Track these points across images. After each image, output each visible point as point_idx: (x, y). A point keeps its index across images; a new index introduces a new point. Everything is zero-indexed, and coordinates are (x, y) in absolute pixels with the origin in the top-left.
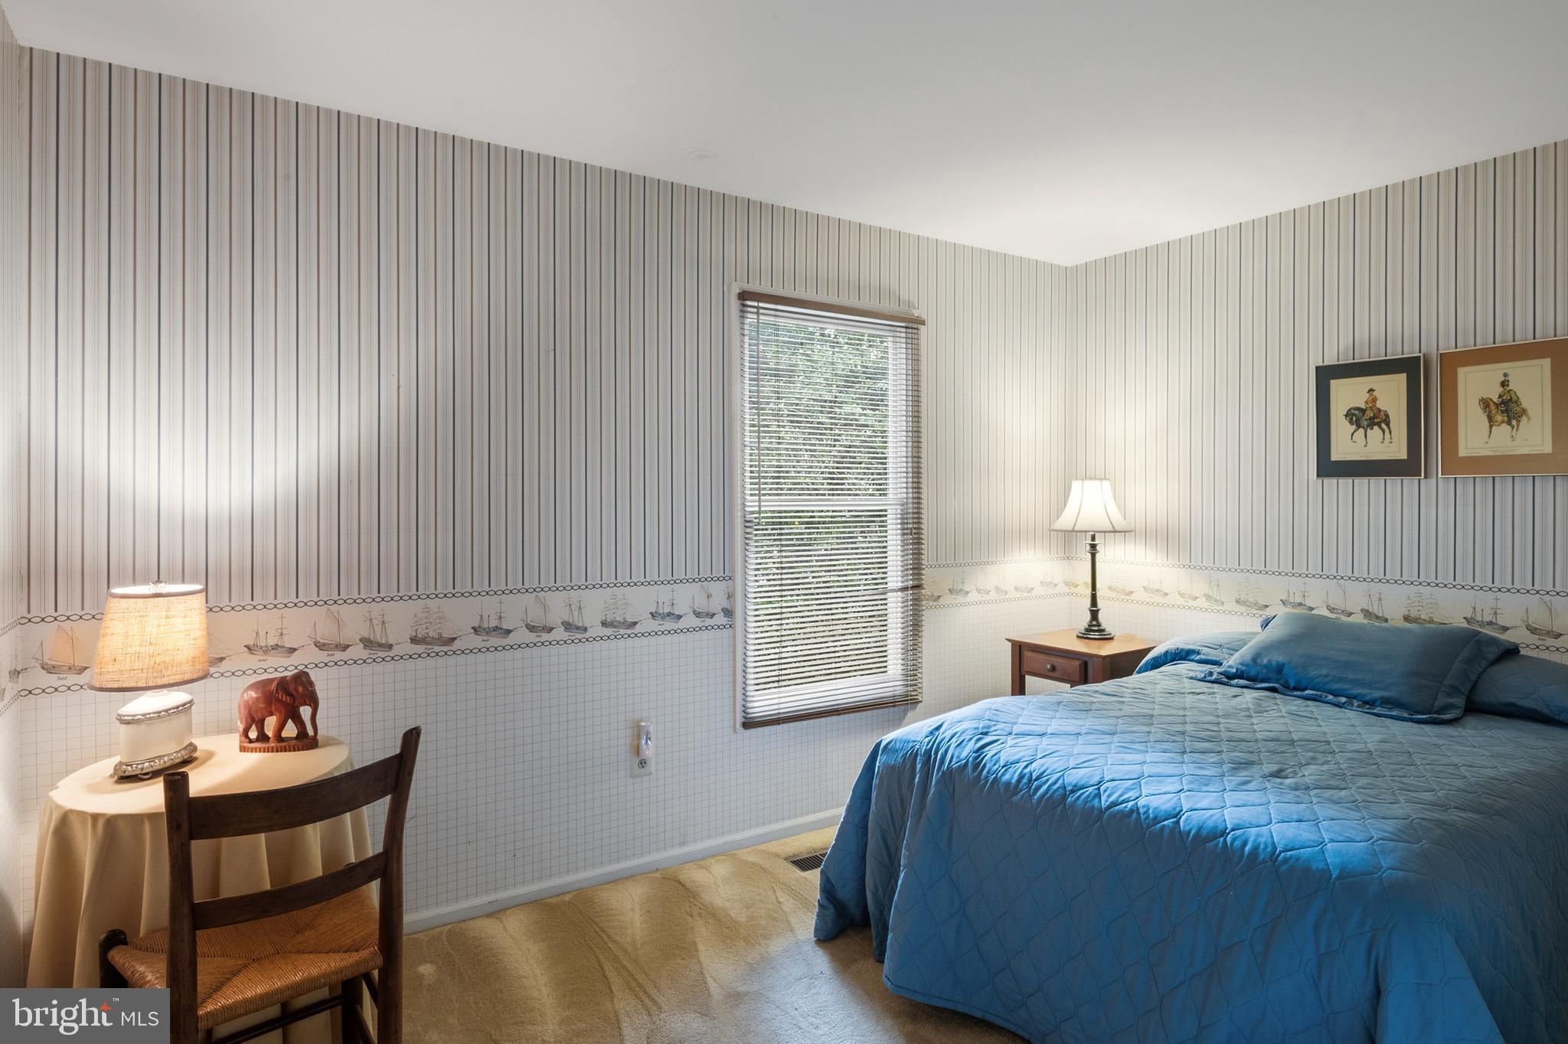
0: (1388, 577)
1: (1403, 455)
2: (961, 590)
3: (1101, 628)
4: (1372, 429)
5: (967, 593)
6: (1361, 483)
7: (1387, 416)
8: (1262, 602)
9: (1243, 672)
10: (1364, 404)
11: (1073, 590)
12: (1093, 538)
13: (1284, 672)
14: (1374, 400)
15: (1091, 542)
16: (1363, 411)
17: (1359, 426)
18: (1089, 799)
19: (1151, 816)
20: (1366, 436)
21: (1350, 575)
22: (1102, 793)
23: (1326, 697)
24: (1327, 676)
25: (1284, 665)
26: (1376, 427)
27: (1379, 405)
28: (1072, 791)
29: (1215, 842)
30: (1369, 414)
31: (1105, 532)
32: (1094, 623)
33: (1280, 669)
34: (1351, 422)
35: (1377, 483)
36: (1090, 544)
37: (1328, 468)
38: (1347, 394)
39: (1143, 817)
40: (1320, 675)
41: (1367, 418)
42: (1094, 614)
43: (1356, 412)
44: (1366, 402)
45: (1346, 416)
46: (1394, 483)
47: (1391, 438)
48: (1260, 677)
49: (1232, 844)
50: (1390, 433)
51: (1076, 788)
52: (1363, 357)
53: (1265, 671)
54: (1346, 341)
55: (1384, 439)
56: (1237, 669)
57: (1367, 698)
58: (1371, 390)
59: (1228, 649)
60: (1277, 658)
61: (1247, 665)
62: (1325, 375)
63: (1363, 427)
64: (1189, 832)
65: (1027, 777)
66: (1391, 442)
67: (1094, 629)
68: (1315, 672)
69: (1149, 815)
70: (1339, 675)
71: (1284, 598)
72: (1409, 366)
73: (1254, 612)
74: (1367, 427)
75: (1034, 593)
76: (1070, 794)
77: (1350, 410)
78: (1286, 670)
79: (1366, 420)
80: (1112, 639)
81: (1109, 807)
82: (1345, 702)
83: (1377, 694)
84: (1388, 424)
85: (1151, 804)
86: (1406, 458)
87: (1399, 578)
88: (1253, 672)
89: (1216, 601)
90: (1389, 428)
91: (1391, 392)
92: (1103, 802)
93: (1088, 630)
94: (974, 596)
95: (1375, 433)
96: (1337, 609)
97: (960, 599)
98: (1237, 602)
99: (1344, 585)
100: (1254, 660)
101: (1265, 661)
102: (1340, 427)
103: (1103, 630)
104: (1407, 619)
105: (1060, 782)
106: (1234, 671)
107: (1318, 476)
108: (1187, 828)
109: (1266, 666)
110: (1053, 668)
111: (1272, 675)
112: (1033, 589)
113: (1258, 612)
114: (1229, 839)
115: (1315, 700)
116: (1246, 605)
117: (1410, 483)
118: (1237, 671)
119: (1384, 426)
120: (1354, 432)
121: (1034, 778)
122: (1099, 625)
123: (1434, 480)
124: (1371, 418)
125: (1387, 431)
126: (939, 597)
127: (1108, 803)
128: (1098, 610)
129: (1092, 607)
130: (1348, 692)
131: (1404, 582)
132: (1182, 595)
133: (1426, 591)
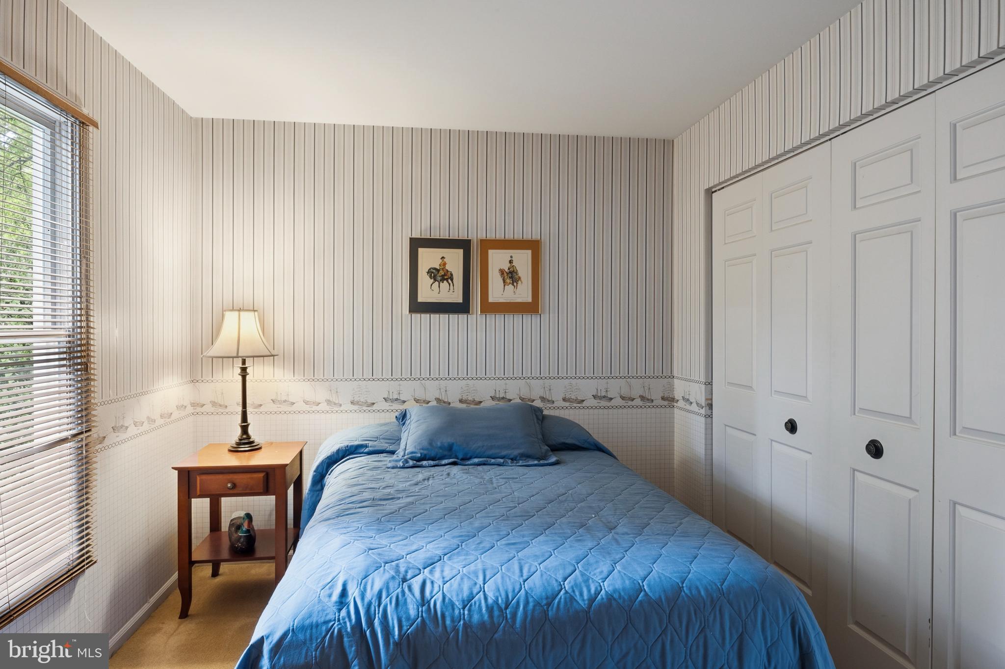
0: (450, 376)
1: (460, 300)
2: (122, 426)
3: (251, 440)
4: (443, 282)
5: (127, 428)
6: (435, 317)
7: (452, 275)
8: (370, 401)
9: (425, 455)
10: (439, 266)
11: (199, 409)
12: (244, 362)
13: (454, 449)
14: (445, 264)
15: (241, 366)
16: (438, 270)
17: (435, 280)
18: (569, 605)
19: (626, 597)
20: (439, 287)
21: (428, 377)
22: (572, 594)
23: (490, 461)
24: (483, 446)
25: (453, 444)
26: (445, 282)
27: (447, 267)
28: (549, 604)
29: (680, 599)
30: (442, 273)
31: (263, 356)
32: (245, 436)
33: (450, 448)
34: (431, 277)
35: (444, 317)
36: (241, 368)
37: (417, 307)
38: (429, 258)
39: (621, 601)
40: (479, 447)
41: (440, 275)
42: (245, 429)
43: (434, 271)
44: (440, 265)
45: (428, 273)
46: (454, 317)
47: (454, 289)
48: (438, 456)
49: (691, 593)
50: (453, 285)
51: (549, 600)
52: (435, 235)
53: (441, 451)
54: (426, 224)
55: (450, 289)
56: (421, 454)
57: (512, 456)
58: (443, 258)
59: (384, 439)
60: (447, 440)
61: (427, 449)
62: (416, 244)
63: (438, 281)
64: (660, 597)
65: (495, 608)
66: (453, 292)
67: (246, 443)
68: (475, 446)
69: (624, 598)
70: (489, 445)
71: (386, 397)
72: (464, 245)
73: (365, 408)
74: (441, 281)
75: (173, 417)
76: (548, 608)
77: (430, 269)
78: (455, 448)
79: (440, 276)
80: (260, 448)
81: (590, 606)
82: (504, 462)
83: (516, 452)
84: (452, 280)
85: (617, 587)
86: (462, 302)
87: (457, 376)
88: (433, 454)
89: (335, 404)
90: (453, 283)
91: (454, 259)
92: (581, 602)
93: (239, 444)
94: (132, 430)
95: (444, 285)
96: (420, 400)
97: (123, 436)
98: (352, 403)
99: (425, 383)
100: (431, 444)
101: (439, 444)
102: (424, 280)
103: (253, 442)
104: (461, 401)
105: (531, 600)
106: (419, 455)
107: (409, 312)
108: (657, 596)
109: (441, 448)
110: (234, 486)
111: (446, 453)
112: (171, 413)
113: (368, 408)
114: (687, 591)
115: (484, 464)
116: (359, 405)
117: (462, 317)
118: (421, 455)
119: (449, 281)
120: (433, 283)
121: (503, 606)
122: (249, 437)
123: (475, 316)
124: (442, 276)
125: (451, 284)
126: (105, 437)
127: (586, 602)
128: (248, 426)
129: (242, 423)
130: (500, 455)
131: (459, 379)
132: (306, 403)
133: (471, 382)
